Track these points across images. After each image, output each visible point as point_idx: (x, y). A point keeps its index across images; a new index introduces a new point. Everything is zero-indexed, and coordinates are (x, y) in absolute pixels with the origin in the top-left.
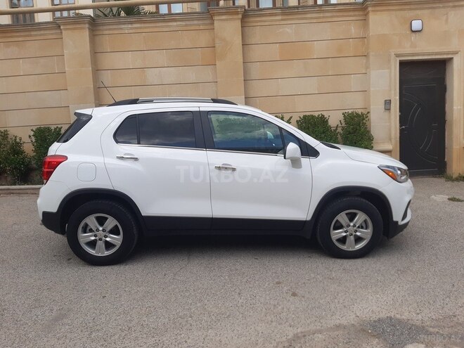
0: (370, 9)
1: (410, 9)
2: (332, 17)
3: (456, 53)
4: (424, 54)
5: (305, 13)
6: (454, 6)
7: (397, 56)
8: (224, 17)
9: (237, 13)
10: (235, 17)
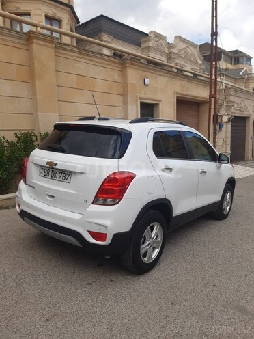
0: (128, 65)
1: (144, 71)
2: (106, 64)
3: (160, 101)
4: (149, 99)
5: (92, 56)
6: (159, 75)
7: (140, 98)
8: (42, 43)
9: (52, 42)
10: (50, 45)
